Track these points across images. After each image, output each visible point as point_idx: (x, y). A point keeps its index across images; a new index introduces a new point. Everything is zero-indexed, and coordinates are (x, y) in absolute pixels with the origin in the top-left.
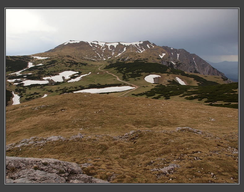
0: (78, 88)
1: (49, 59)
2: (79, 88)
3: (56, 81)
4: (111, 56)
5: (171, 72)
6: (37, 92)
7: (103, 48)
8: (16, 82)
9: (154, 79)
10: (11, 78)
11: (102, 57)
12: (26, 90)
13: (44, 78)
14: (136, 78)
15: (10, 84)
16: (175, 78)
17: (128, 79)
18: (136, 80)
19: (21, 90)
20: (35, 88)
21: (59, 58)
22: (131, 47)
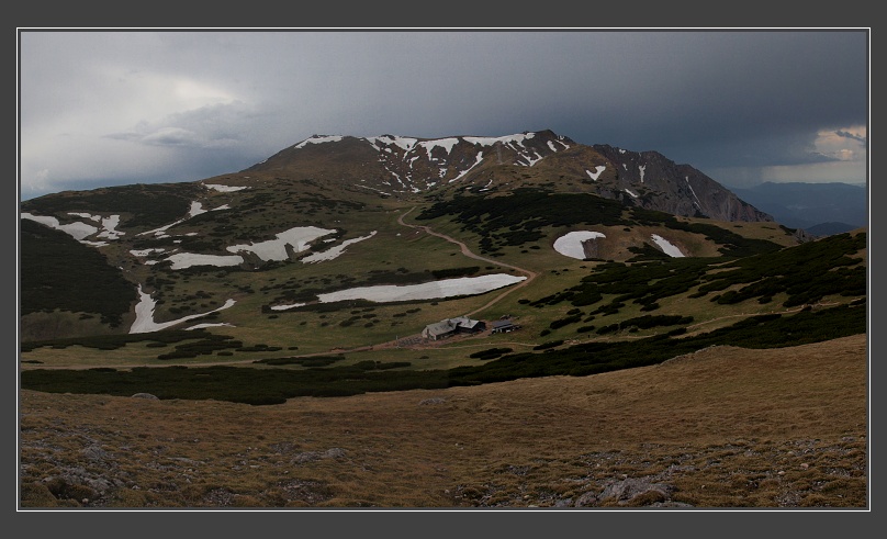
0: (333, 284)
1: (250, 191)
2: (338, 282)
3: (265, 257)
4: (436, 179)
5: (636, 219)
6: (206, 291)
7: (410, 155)
8: (152, 256)
9: (585, 244)
10: (141, 245)
11: (408, 184)
12: (174, 283)
13: (229, 249)
14: (527, 246)
15: (137, 261)
16: (649, 236)
17: (500, 251)
18: (526, 252)
19: (162, 281)
20: (202, 277)
21: (278, 187)
22: (498, 150)
